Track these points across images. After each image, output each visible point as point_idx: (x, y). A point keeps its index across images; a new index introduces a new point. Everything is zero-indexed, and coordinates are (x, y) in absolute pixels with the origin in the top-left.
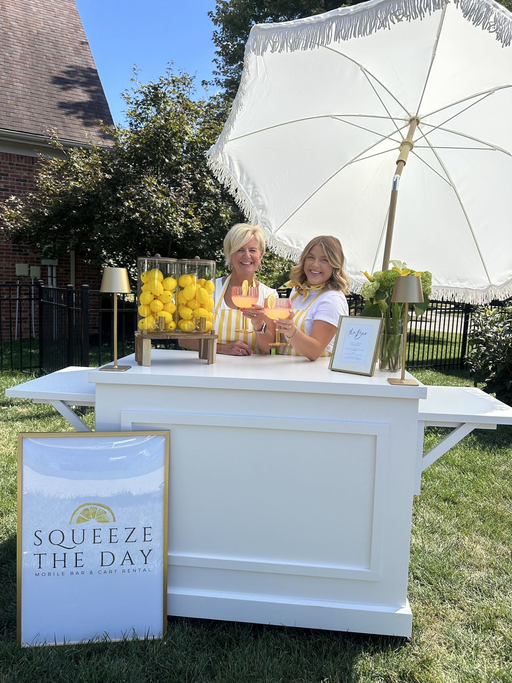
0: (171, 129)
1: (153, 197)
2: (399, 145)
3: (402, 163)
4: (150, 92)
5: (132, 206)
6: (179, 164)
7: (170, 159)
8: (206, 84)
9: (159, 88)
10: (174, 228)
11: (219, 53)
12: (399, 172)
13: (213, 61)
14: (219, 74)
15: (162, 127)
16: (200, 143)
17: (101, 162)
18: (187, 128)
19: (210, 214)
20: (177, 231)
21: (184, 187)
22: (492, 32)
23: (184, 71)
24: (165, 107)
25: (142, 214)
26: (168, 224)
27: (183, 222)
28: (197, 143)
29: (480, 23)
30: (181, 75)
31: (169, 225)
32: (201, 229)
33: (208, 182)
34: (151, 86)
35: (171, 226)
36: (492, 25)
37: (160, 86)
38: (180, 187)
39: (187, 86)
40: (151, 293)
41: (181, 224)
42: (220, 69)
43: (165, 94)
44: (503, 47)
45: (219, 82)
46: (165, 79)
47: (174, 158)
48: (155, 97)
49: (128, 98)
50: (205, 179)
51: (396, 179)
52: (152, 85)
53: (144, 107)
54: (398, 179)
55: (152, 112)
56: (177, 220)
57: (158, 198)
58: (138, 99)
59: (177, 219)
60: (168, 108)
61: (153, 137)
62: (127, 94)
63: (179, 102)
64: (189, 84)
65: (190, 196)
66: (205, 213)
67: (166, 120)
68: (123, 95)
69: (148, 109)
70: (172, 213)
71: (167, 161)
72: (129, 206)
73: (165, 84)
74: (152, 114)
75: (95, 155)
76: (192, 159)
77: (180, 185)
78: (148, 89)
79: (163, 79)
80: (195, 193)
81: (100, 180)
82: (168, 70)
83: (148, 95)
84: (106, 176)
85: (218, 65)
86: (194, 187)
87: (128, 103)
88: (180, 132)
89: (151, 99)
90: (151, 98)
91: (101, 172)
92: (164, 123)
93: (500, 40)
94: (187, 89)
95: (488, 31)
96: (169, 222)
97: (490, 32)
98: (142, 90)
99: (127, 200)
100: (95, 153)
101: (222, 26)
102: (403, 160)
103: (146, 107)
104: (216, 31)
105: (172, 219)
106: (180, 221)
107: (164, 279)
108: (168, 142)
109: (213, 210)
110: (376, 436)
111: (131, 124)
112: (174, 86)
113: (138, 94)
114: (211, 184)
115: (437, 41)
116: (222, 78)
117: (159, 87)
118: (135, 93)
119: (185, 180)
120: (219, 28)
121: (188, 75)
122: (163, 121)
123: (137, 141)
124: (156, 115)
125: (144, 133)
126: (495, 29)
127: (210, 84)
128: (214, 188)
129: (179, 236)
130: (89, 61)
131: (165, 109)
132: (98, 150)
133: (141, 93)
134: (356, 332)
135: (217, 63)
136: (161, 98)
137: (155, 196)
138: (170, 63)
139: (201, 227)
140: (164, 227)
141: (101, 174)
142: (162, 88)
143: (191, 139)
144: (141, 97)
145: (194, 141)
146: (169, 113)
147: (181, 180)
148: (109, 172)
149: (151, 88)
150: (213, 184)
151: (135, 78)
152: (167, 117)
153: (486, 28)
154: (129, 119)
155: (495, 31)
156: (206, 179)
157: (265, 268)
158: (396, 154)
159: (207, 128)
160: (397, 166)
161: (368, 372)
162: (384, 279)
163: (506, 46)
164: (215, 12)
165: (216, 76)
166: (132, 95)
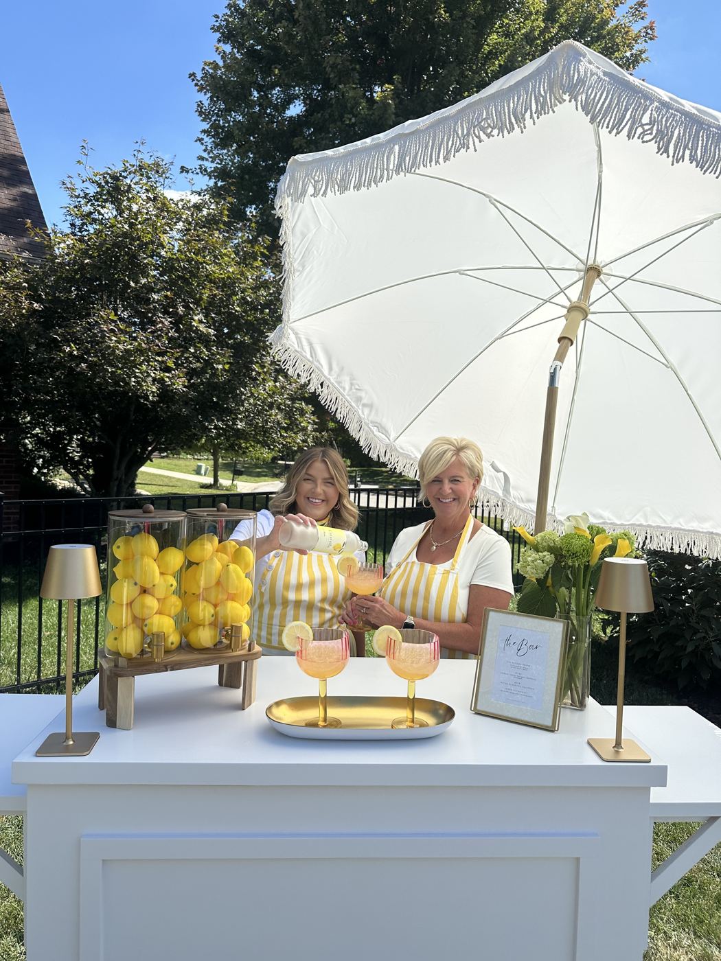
0: (139, 239)
1: (111, 340)
2: (565, 311)
3: (566, 341)
4: (107, 182)
5: (75, 353)
6: (151, 290)
7: (137, 282)
8: (187, 172)
9: (121, 178)
10: (142, 386)
11: (204, 131)
12: (560, 356)
13: (196, 141)
14: (207, 160)
15: (125, 235)
16: (183, 260)
17: (26, 285)
18: (165, 238)
19: (199, 364)
20: (147, 390)
21: (160, 325)
22: (647, 142)
23: (156, 154)
24: (130, 206)
25: (91, 366)
26: (133, 379)
27: (158, 377)
28: (179, 261)
29: (623, 128)
30: (152, 158)
31: (134, 382)
32: (185, 387)
33: (196, 318)
34: (108, 174)
35: (138, 382)
36: (647, 130)
37: (123, 174)
38: (154, 326)
39: (161, 176)
40: (136, 584)
41: (154, 380)
42: (209, 153)
43: (130, 186)
44: (673, 165)
45: (205, 170)
46: (130, 165)
47: (143, 281)
48: (113, 190)
49: (73, 189)
50: (191, 312)
51: (555, 369)
52: (109, 172)
53: (96, 203)
54: (558, 368)
55: (109, 212)
56: (149, 375)
57: (118, 342)
58: (87, 191)
59: (147, 372)
60: (135, 208)
61: (110, 249)
62: (71, 183)
63: (149, 198)
64: (163, 172)
65: (170, 339)
66: (191, 362)
67: (131, 225)
68: (64, 183)
69: (103, 207)
70: (141, 364)
71: (132, 284)
72: (71, 353)
73: (130, 173)
74: (110, 214)
75: (16, 270)
76: (171, 284)
77: (154, 323)
78: (104, 177)
79: (127, 165)
80: (177, 334)
81: (24, 311)
82: (136, 153)
83: (103, 187)
84: (35, 305)
85: (204, 148)
86: (175, 324)
87: (72, 196)
88: (153, 243)
89: (109, 193)
90: (108, 191)
91: (26, 299)
92: (128, 228)
93: (665, 155)
94: (162, 180)
95: (640, 140)
96: (136, 377)
97: (643, 142)
98: (94, 178)
99: (68, 343)
100: (16, 267)
101: (209, 95)
102: (569, 337)
103: (100, 203)
104: (200, 101)
105: (141, 373)
106: (153, 375)
107: (160, 551)
108: (134, 256)
109: (204, 360)
110: (578, 859)
111: (73, 225)
112: (142, 175)
113: (87, 184)
114: (200, 322)
115: (600, 151)
116: (210, 166)
117: (121, 175)
118: (83, 182)
119: (160, 315)
120: (205, 98)
121: (163, 160)
122: (126, 226)
123: (85, 253)
124: (116, 216)
125: (96, 242)
126: (652, 137)
127: (193, 172)
128: (206, 327)
129: (151, 398)
130: (8, 129)
131: (130, 209)
132: (20, 263)
133: (93, 182)
134: (518, 643)
135: (202, 144)
136: (124, 192)
137: (114, 338)
138: (139, 143)
139: (186, 384)
140: (127, 384)
141: (26, 303)
142: (125, 177)
143: (169, 254)
144: (92, 190)
145: (175, 257)
146: (136, 214)
147: (154, 315)
148: (39, 300)
149: (108, 176)
150: (204, 321)
151: (83, 159)
152: (133, 221)
153: (634, 136)
154: (69, 218)
155: (653, 139)
156: (193, 313)
157: (282, 443)
158: (559, 327)
159: (195, 240)
160: (559, 345)
161: (549, 723)
162: (568, 551)
163: (677, 162)
164: (199, 75)
165: (201, 163)
166: (79, 185)
